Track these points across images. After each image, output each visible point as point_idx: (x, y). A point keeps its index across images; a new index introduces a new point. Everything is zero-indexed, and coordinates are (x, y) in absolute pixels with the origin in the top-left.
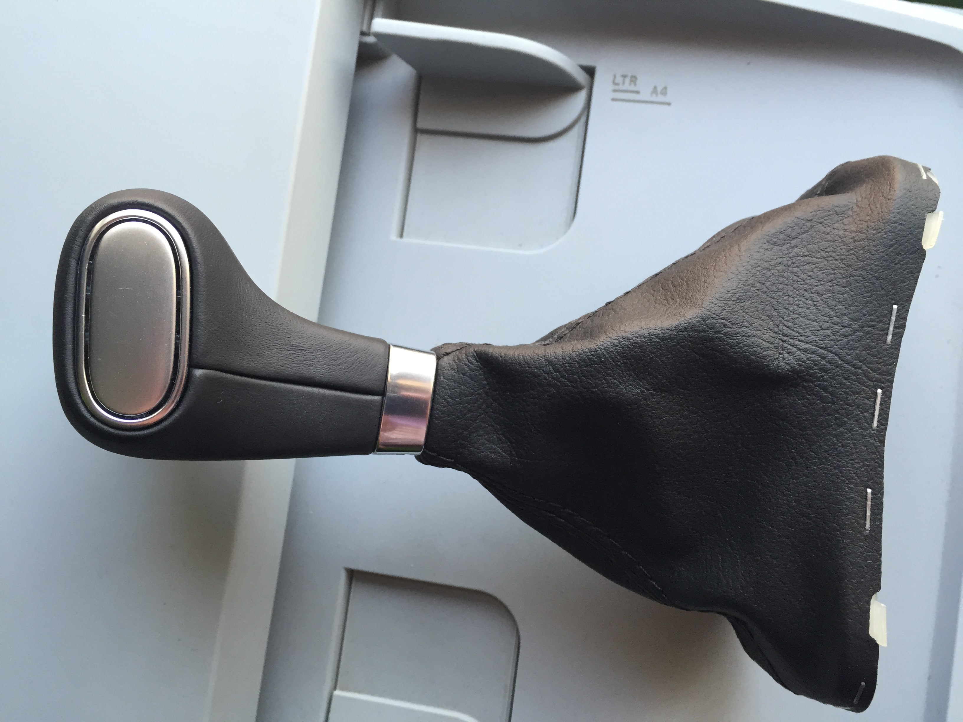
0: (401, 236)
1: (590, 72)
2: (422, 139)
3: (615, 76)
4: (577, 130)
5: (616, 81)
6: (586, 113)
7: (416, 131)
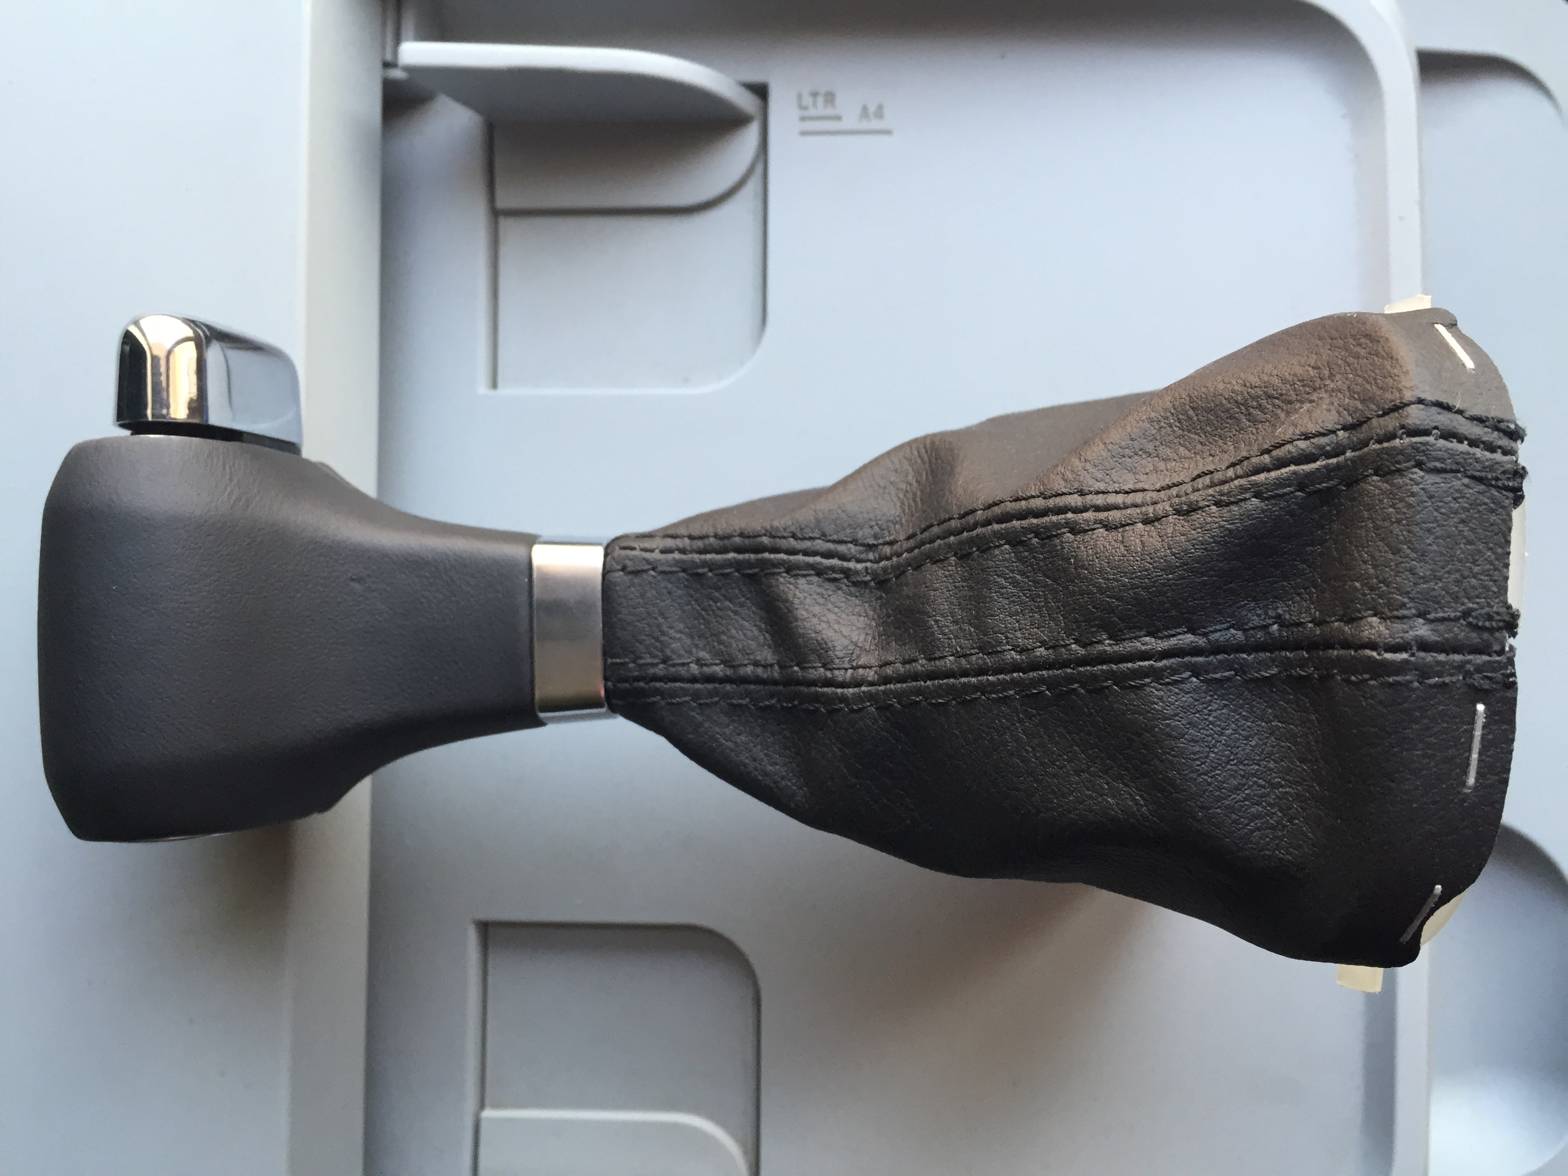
0: (494, 385)
1: (761, 91)
2: (506, 224)
3: (800, 97)
4: (752, 187)
5: (804, 103)
6: (761, 159)
7: (496, 214)
